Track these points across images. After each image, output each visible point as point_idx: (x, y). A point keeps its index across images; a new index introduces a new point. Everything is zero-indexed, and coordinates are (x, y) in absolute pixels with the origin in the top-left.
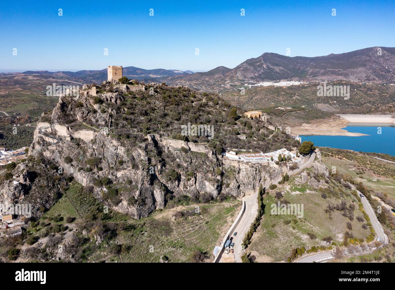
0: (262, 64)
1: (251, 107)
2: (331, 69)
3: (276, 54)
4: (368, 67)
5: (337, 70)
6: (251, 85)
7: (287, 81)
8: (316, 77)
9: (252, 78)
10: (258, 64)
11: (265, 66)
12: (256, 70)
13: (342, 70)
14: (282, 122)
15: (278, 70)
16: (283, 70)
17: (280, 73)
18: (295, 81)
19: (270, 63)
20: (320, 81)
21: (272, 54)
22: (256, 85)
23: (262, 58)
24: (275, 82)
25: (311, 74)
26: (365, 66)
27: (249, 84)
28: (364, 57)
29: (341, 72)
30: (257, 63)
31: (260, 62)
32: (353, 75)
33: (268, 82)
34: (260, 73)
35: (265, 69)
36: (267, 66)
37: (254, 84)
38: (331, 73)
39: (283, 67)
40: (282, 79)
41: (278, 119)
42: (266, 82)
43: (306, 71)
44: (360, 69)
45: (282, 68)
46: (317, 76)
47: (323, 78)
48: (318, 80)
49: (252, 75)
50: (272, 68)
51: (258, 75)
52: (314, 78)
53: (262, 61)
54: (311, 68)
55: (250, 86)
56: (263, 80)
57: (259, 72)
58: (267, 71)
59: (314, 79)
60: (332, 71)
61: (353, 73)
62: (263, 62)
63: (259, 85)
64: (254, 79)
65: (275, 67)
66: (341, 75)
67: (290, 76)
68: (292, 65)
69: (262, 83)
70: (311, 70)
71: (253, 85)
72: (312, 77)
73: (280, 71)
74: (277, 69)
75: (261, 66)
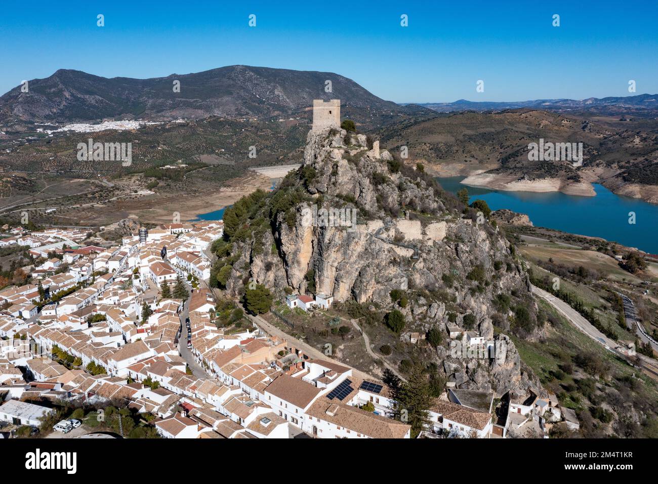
0: (61, 91)
1: (87, 171)
2: (183, 99)
3: (80, 72)
4: (235, 95)
5: (192, 101)
6: (51, 130)
7: (115, 120)
8: (163, 113)
9: (48, 117)
10: (53, 90)
11: (67, 94)
12: (53, 102)
13: (200, 101)
14: (189, 190)
15: (93, 102)
16: (102, 102)
17: (98, 108)
18: (129, 121)
19: (74, 88)
20: (171, 119)
21: (73, 72)
22: (59, 130)
23: (58, 80)
24: (94, 124)
25: (153, 107)
26: (231, 94)
27: (45, 128)
28: (225, 80)
29: (198, 104)
30: (50, 89)
31: (55, 87)
32: (218, 107)
33: (81, 123)
34: (62, 107)
35: (68, 99)
36: (70, 94)
37: (56, 128)
38: (184, 105)
39: (101, 96)
40: (105, 118)
41: (181, 185)
42: (77, 123)
43: (141, 103)
44: (226, 99)
45: (100, 98)
46: (162, 111)
47: (174, 114)
48: (167, 117)
49: (47, 112)
50: (80, 98)
51: (59, 111)
52: (160, 114)
53: (58, 85)
54: (149, 98)
55: (49, 132)
56: (71, 120)
57: (58, 105)
58: (74, 103)
59: (161, 116)
60: (184, 101)
61: (218, 105)
62: (61, 86)
63: (66, 129)
64: (53, 119)
65: (87, 97)
66: (200, 107)
67: (117, 112)
68: (115, 93)
69: (70, 126)
70: (150, 101)
71: (55, 131)
72: (155, 113)
73: (97, 102)
74: (91, 99)
75: (59, 93)
